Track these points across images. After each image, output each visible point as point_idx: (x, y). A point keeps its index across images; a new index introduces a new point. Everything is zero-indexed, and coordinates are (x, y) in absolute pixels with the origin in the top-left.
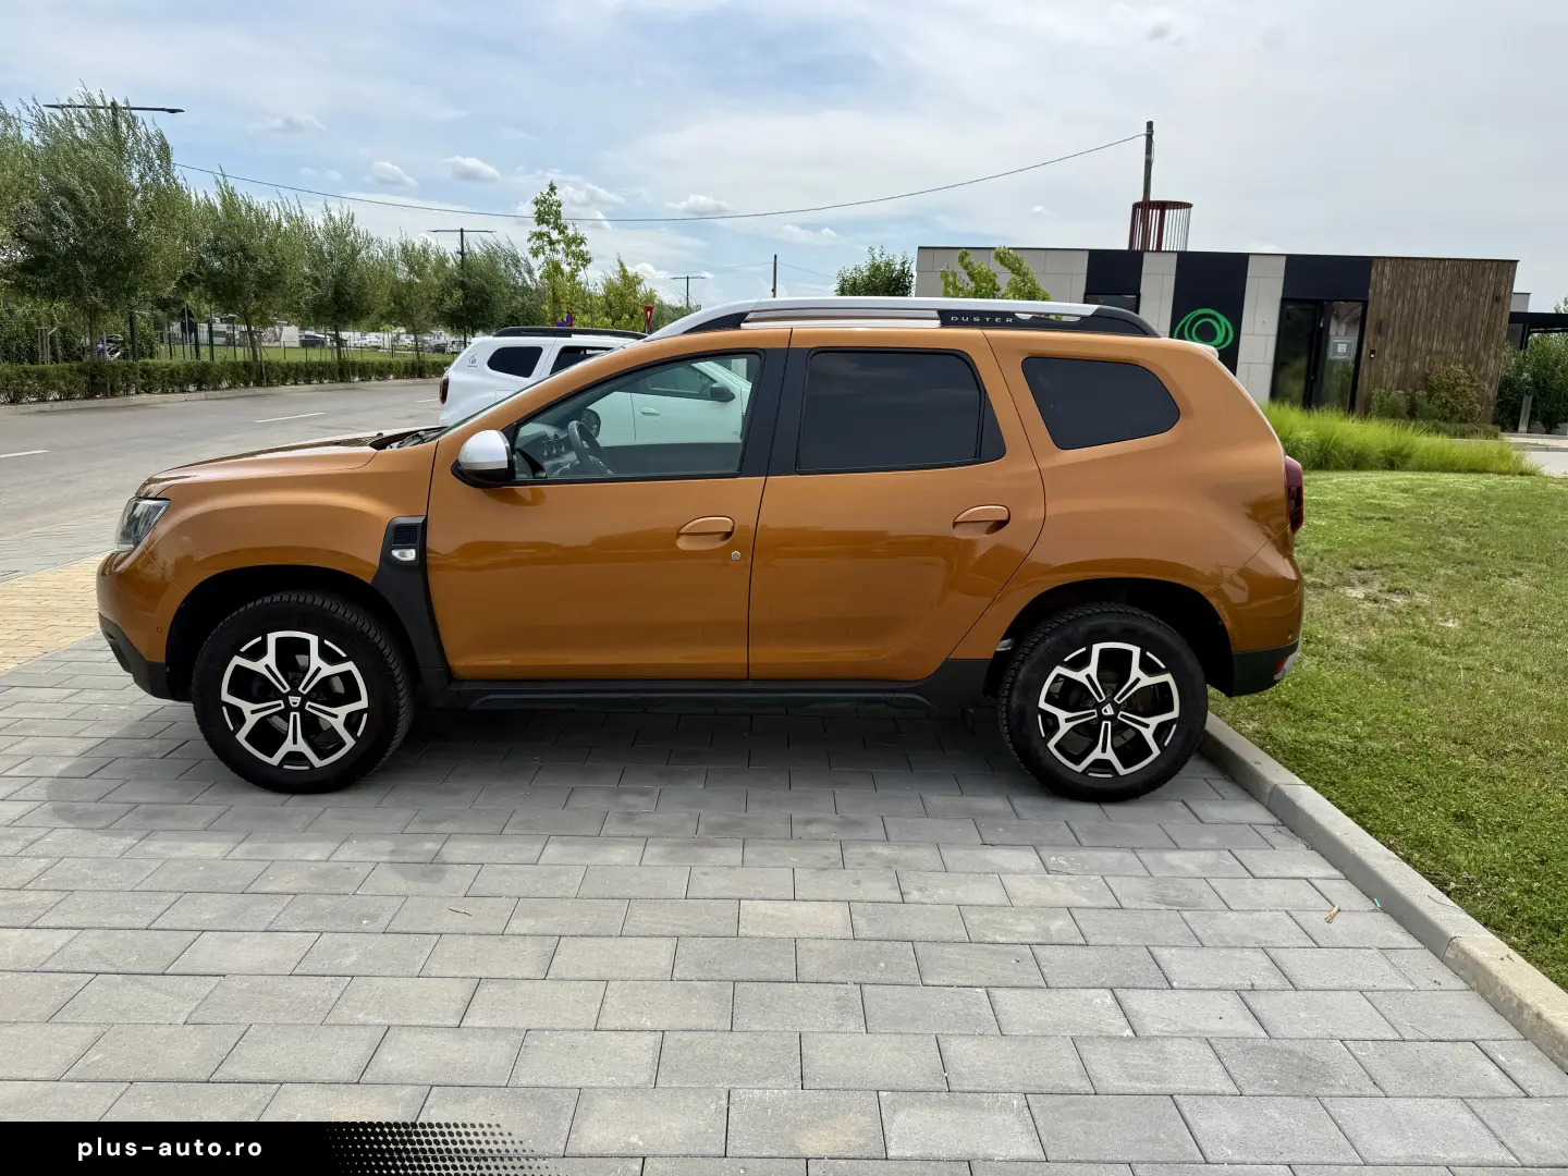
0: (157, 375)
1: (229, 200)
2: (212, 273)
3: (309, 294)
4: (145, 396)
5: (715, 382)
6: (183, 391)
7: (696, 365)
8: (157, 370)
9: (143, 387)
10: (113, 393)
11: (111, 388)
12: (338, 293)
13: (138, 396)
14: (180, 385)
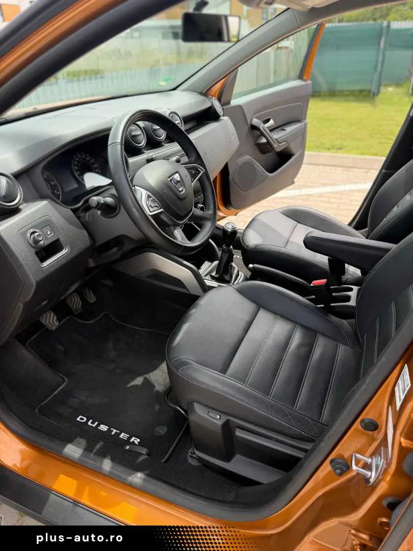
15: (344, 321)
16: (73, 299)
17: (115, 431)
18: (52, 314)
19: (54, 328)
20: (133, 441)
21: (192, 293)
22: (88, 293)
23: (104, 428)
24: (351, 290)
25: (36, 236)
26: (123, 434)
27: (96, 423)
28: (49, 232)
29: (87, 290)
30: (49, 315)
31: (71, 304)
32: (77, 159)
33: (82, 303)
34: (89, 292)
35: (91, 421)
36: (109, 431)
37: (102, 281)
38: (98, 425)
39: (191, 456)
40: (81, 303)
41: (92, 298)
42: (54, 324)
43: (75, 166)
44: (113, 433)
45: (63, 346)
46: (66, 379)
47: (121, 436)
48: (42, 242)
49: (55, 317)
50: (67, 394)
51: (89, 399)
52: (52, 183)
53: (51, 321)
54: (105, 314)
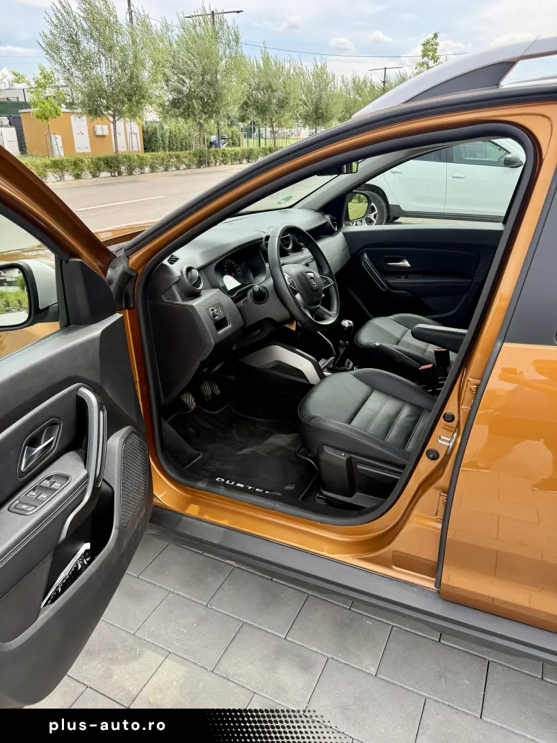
0: (229, 155)
1: (266, 60)
2: (256, 101)
3: (302, 109)
4: (223, 166)
5: (509, 153)
6: (241, 163)
7: (497, 141)
8: (229, 152)
9: (223, 161)
10: (209, 164)
11: (208, 163)
12: (317, 109)
13: (220, 167)
14: (240, 160)
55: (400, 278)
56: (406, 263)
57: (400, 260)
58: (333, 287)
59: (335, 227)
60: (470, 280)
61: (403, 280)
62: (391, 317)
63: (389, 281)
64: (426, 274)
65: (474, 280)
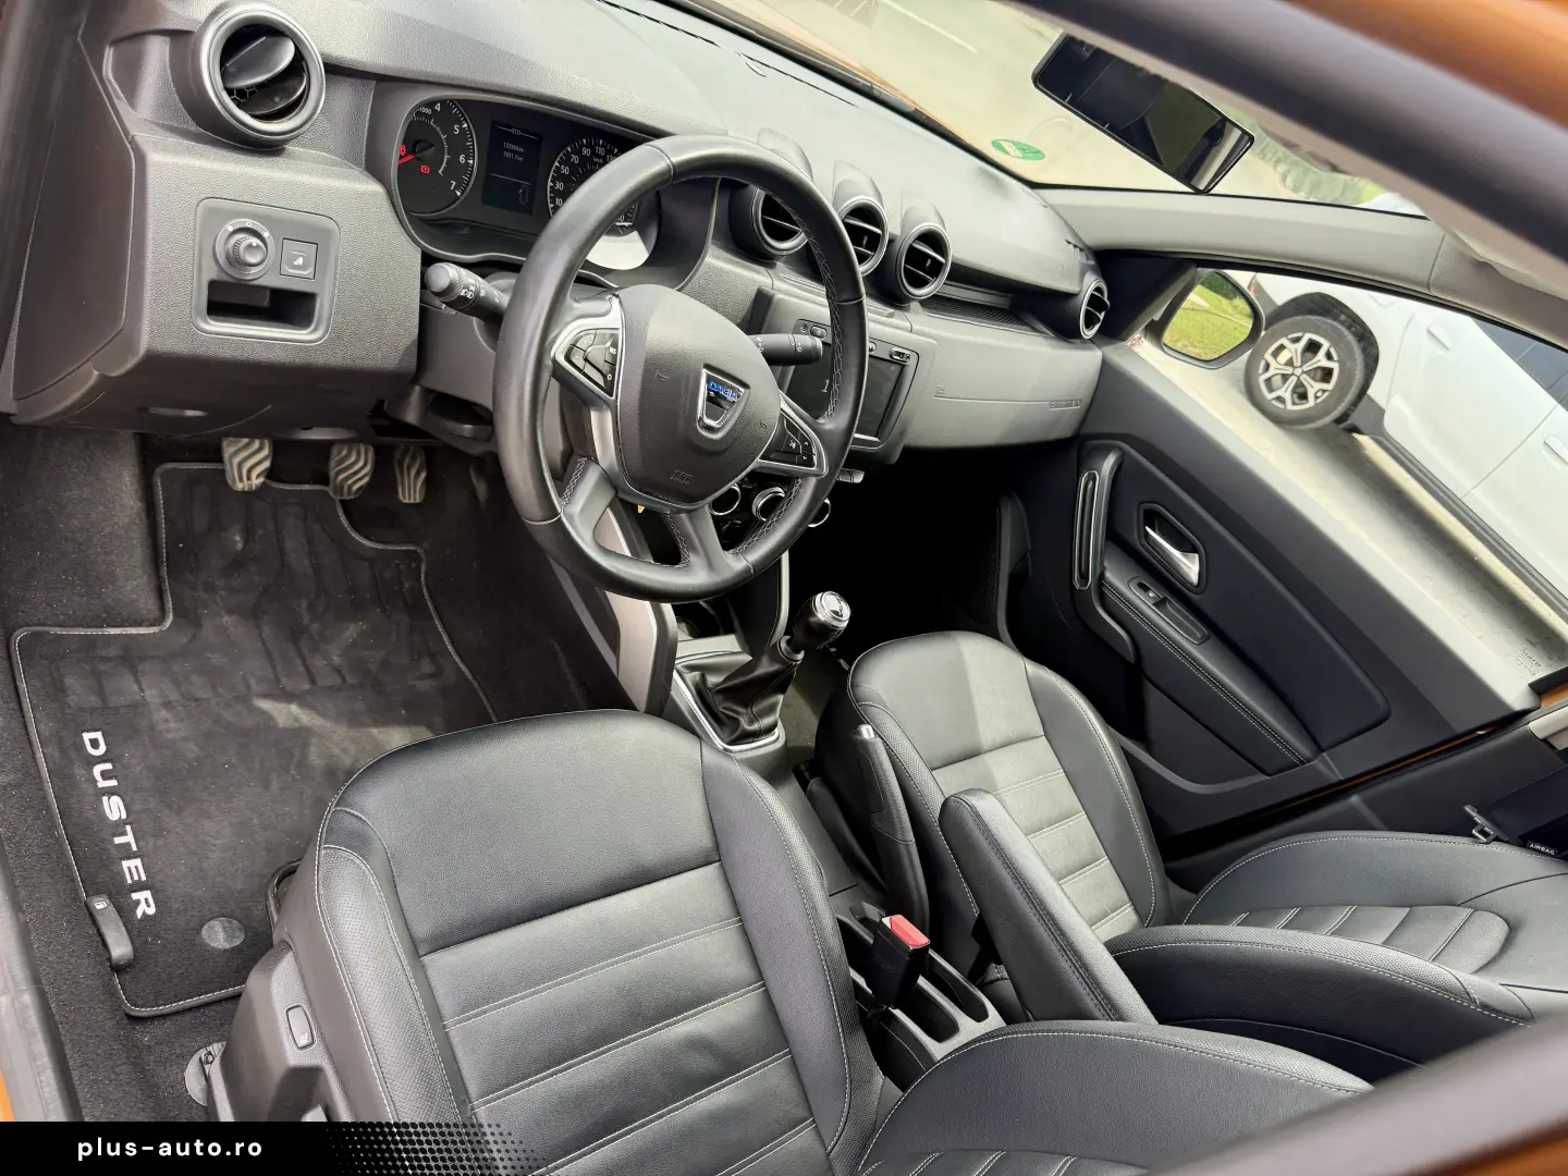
15: (879, 1078)
16: (353, 459)
17: (129, 838)
18: (265, 452)
19: (240, 486)
20: (138, 902)
21: (620, 679)
22: (413, 473)
23: (114, 808)
24: (979, 1015)
25: (244, 245)
26: (137, 862)
27: (113, 783)
28: (300, 261)
29: (418, 462)
30: (257, 444)
31: (338, 464)
32: (586, 152)
33: (369, 484)
34: (418, 474)
35: (108, 766)
36: (118, 828)
37: (473, 474)
38: (110, 792)
39: (200, 1059)
40: (366, 480)
41: (411, 491)
42: (249, 478)
43: (566, 161)
44: (118, 840)
45: (246, 543)
46: (168, 623)
47: (126, 864)
48: (254, 270)
49: (267, 464)
50: (131, 656)
51: (164, 713)
52: (462, 158)
53: (247, 464)
54: (415, 552)
55: (1145, 588)
56: (1190, 567)
57: (1186, 547)
58: (813, 481)
59: (1089, 325)
60: (1304, 750)
61: (1142, 601)
62: (1034, 669)
63: (1108, 575)
64: (1216, 632)
65: (1315, 762)
